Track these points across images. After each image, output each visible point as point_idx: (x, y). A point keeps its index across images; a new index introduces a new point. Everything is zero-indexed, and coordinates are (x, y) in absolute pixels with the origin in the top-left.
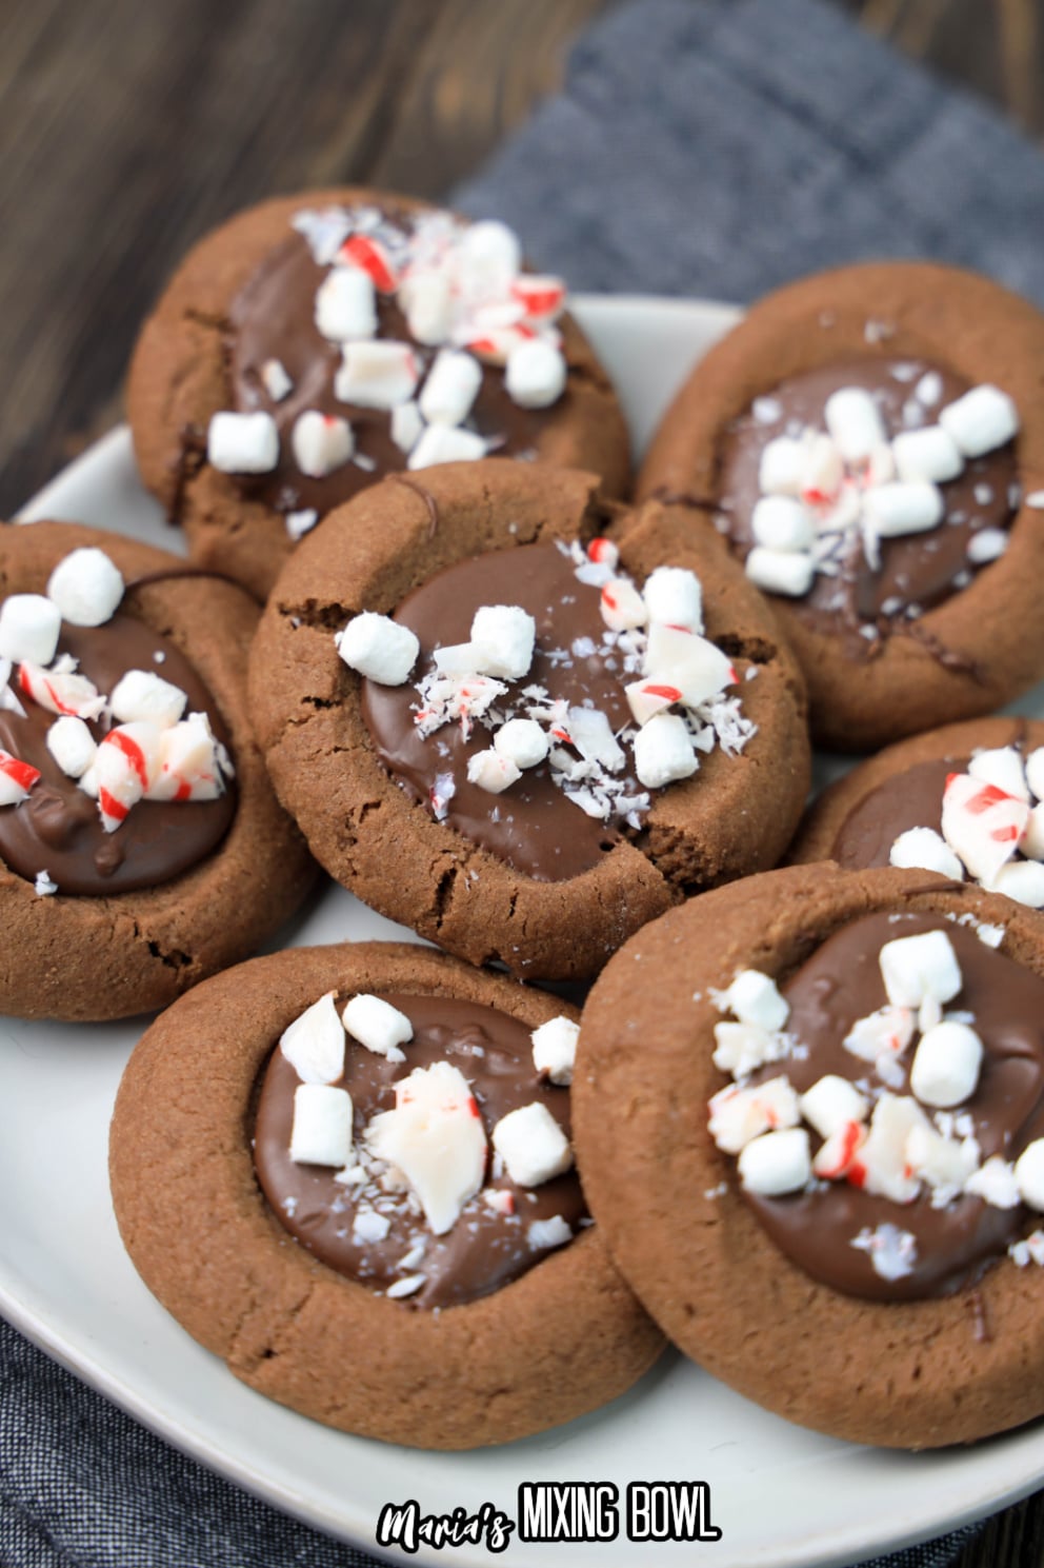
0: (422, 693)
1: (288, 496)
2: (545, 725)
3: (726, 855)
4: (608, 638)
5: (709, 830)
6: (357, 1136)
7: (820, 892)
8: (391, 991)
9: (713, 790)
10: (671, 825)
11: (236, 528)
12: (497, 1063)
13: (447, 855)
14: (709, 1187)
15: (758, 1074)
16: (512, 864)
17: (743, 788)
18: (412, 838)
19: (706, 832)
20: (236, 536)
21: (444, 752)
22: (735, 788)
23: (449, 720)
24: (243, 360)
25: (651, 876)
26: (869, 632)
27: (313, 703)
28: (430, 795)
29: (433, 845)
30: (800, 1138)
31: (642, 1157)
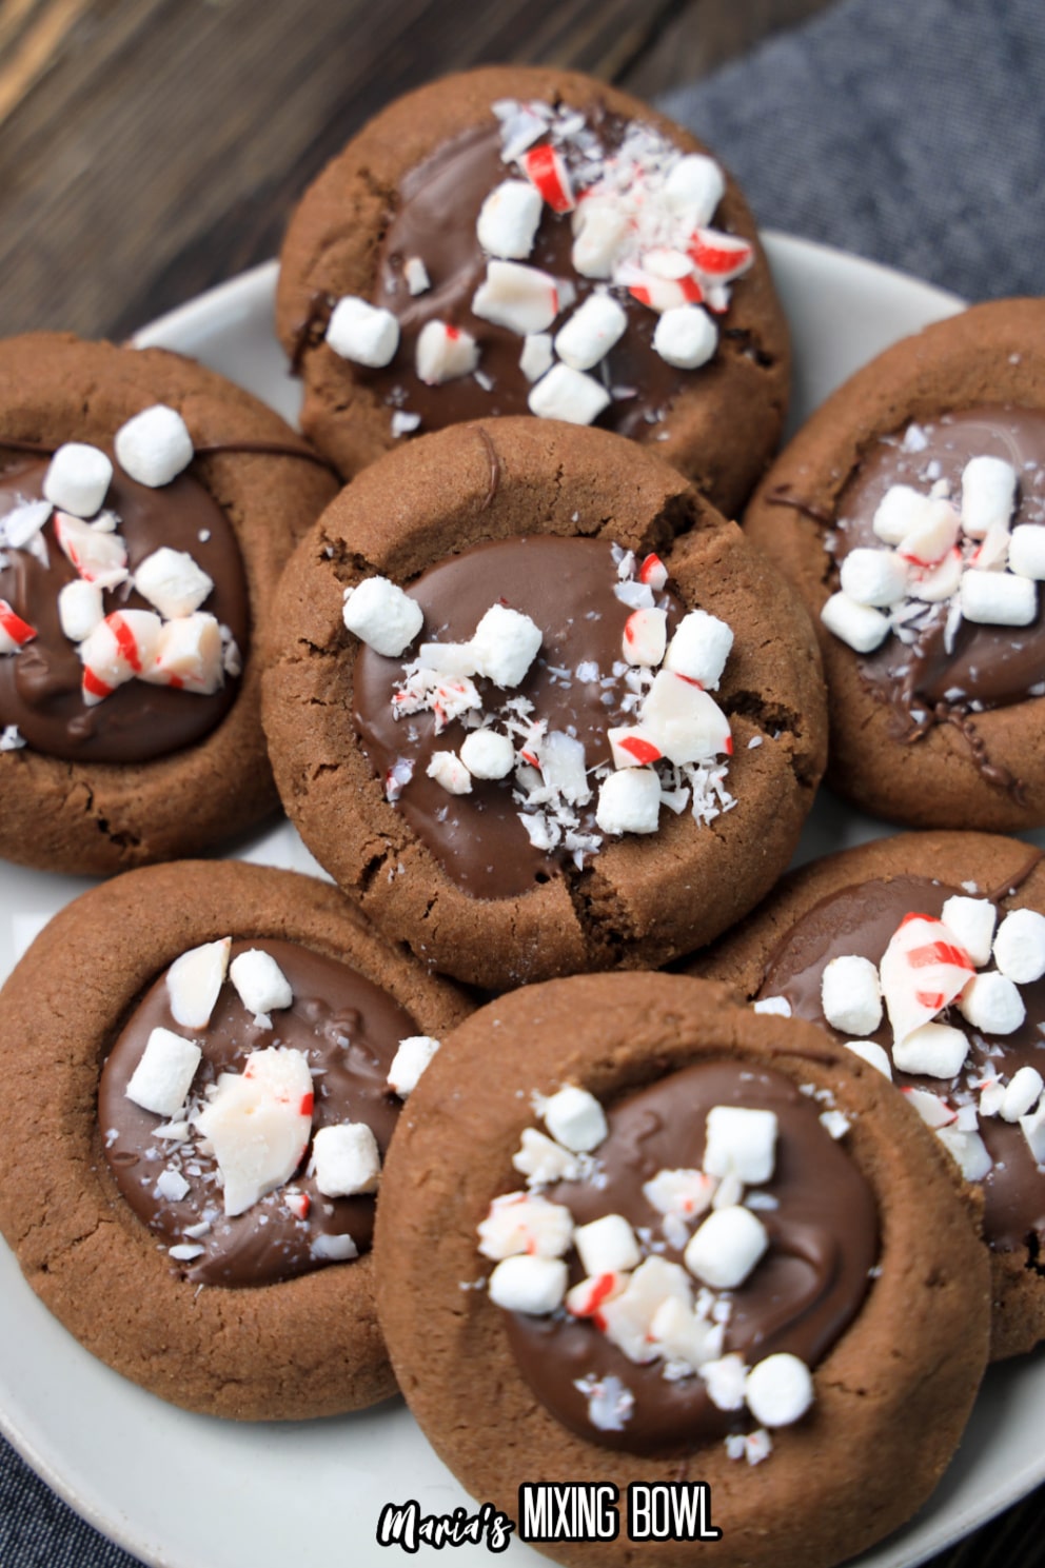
0: (409, 675)
1: (398, 394)
2: (518, 742)
3: (655, 924)
4: (618, 669)
5: (643, 897)
6: (198, 1088)
7: (689, 1021)
8: (302, 943)
9: (665, 855)
10: (608, 879)
11: (341, 408)
12: (356, 1061)
13: (382, 839)
14: (467, 1281)
15: (551, 1189)
16: (444, 867)
17: (697, 862)
18: (354, 813)
19: (639, 898)
20: (338, 417)
21: (413, 737)
22: (686, 860)
23: (427, 709)
24: (393, 243)
25: (569, 925)
26: (919, 715)
27: (309, 646)
28: (389, 775)
29: (373, 825)
30: (558, 1270)
31: (415, 1229)
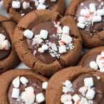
0: (33, 40)
1: (21, 11)
2: (48, 45)
3: (69, 63)
4: (57, 34)
5: (67, 60)
7: (78, 70)
9: (68, 55)
10: (62, 59)
12: (38, 87)
13: (34, 60)
15: (68, 93)
16: (43, 62)
17: (72, 54)
20: (15, 16)
21: (35, 47)
25: (59, 65)
26: (91, 34)
27: (20, 40)
30: (71, 102)
